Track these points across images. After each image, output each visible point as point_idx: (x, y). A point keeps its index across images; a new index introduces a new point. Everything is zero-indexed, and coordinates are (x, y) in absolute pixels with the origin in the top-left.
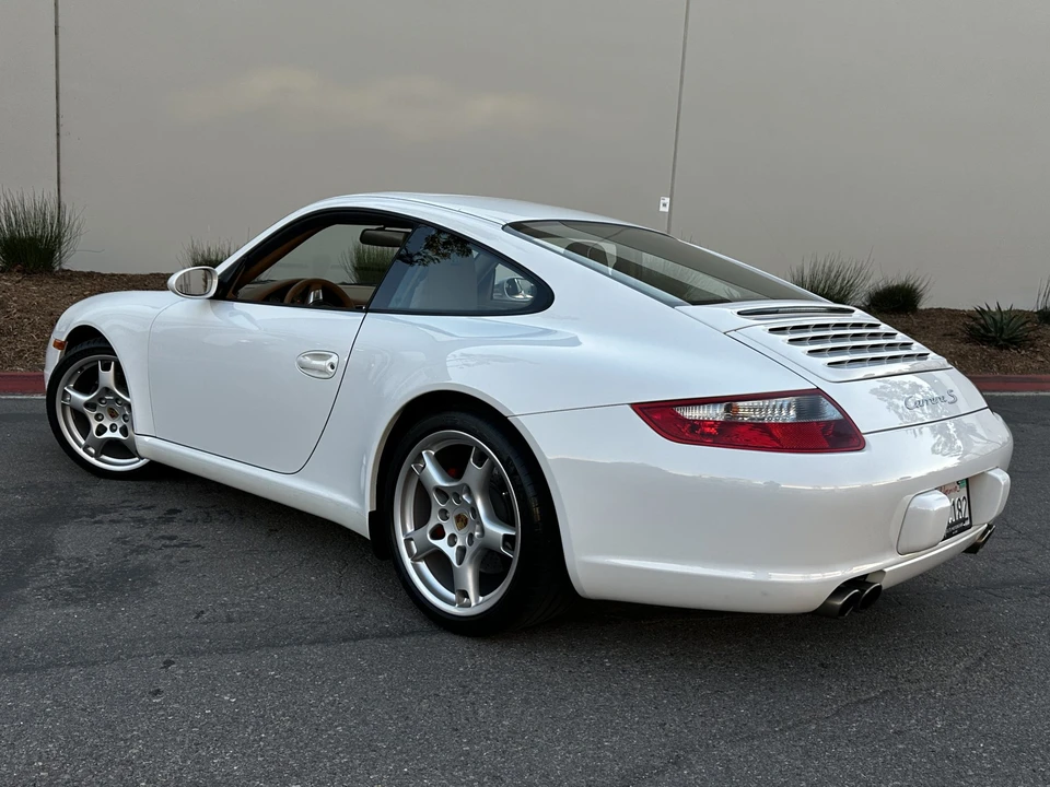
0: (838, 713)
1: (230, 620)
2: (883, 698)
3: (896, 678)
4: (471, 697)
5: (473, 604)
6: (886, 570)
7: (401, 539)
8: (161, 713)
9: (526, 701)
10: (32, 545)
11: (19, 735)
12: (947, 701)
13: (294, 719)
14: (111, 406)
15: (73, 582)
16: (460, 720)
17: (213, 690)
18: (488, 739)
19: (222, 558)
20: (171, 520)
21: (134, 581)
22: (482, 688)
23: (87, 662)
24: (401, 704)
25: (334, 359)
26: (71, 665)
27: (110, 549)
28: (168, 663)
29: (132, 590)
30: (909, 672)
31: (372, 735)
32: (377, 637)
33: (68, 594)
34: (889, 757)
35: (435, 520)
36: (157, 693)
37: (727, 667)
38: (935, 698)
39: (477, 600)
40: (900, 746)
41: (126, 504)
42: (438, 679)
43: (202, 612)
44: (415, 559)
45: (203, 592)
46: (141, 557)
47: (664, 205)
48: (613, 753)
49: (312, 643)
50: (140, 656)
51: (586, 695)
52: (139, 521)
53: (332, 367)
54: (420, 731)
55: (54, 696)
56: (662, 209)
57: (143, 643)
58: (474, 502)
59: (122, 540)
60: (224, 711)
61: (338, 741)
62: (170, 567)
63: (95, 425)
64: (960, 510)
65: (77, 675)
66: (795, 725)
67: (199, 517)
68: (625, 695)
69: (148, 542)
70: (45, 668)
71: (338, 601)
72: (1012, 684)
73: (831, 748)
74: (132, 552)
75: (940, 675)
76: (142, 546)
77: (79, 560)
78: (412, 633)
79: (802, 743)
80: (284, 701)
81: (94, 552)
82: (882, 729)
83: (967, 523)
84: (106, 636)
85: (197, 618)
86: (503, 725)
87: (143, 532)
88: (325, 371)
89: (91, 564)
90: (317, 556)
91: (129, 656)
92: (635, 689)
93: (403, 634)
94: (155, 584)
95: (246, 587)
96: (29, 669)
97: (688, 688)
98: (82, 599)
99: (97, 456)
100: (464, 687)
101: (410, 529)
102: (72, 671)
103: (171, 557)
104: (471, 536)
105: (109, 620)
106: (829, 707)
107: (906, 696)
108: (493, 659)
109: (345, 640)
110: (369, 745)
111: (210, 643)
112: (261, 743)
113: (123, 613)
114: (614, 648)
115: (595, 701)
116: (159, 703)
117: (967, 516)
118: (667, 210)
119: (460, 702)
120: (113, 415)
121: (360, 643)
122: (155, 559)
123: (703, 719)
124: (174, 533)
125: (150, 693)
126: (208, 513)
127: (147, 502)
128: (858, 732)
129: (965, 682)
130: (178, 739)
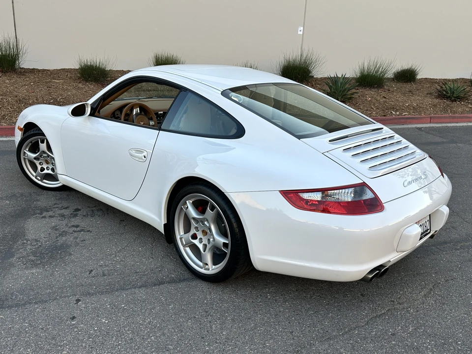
0: (367, 323)
1: (104, 275)
2: (387, 314)
3: (393, 301)
4: (210, 318)
5: (210, 269)
6: (391, 260)
7: (178, 237)
8: (76, 330)
9: (233, 320)
10: (15, 232)
11: (15, 345)
12: (415, 315)
13: (133, 333)
14: (46, 159)
15: (34, 253)
16: (204, 332)
17: (98, 316)
18: (216, 343)
19: (99, 238)
20: (76, 215)
21: (61, 253)
22: (214, 313)
23: (42, 301)
24: (179, 323)
25: (145, 154)
26: (36, 303)
27: (50, 234)
28: (78, 301)
29: (61, 258)
30: (400, 298)
31: (167, 342)
32: (169, 282)
33: (33, 261)
34: (388, 350)
35: (193, 231)
36: (73, 318)
37: (321, 297)
38: (410, 313)
39: (212, 268)
40: (394, 343)
41: (56, 206)
42: (195, 308)
43: (92, 271)
44: (184, 246)
45: (92, 259)
46: (64, 238)
47: (300, 31)
48: (270, 350)
49: (140, 287)
50: (65, 297)
51: (259, 316)
52: (62, 216)
53: (145, 157)
54: (187, 338)
55: (29, 321)
56: (299, 33)
57: (66, 289)
58: (210, 226)
59: (55, 228)
60: (103, 328)
61: (152, 346)
62: (77, 244)
63: (39, 167)
64: (426, 226)
65: (38, 308)
66: (349, 331)
67: (89, 214)
68: (276, 315)
69: (66, 229)
70: (24, 305)
71: (151, 262)
72: (444, 304)
73: (363, 344)
74: (60, 235)
75: (413, 299)
76: (64, 231)
77: (36, 240)
78: (184, 280)
79: (352, 342)
80: (129, 322)
81: (42, 235)
82: (386, 333)
83: (429, 231)
84: (50, 285)
85: (89, 274)
86: (223, 335)
87: (64, 222)
88: (142, 159)
89: (42, 243)
90: (142, 235)
91: (61, 297)
92: (280, 312)
93: (180, 281)
94: (71, 254)
95: (111, 255)
96: (17, 305)
97: (303, 310)
98: (39, 264)
99: (41, 181)
100: (207, 312)
101: (182, 233)
102: (36, 306)
103: (77, 238)
104: (209, 240)
105: (51, 276)
106: (364, 320)
107: (397, 312)
108: (219, 295)
109: (155, 285)
110: (166, 348)
111: (96, 288)
112: (119, 347)
113: (57, 271)
114: (272, 287)
115: (263, 319)
116: (74, 324)
117: (429, 228)
118: (301, 33)
119: (205, 321)
120: (47, 163)
121: (162, 286)
122: (70, 239)
123: (309, 329)
124: (77, 224)
125: (70, 318)
126: (93, 211)
127: (65, 204)
128: (376, 334)
129: (423, 303)
130: (84, 345)
